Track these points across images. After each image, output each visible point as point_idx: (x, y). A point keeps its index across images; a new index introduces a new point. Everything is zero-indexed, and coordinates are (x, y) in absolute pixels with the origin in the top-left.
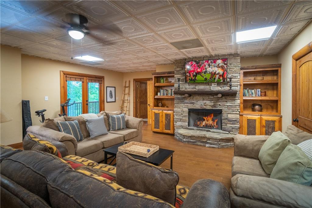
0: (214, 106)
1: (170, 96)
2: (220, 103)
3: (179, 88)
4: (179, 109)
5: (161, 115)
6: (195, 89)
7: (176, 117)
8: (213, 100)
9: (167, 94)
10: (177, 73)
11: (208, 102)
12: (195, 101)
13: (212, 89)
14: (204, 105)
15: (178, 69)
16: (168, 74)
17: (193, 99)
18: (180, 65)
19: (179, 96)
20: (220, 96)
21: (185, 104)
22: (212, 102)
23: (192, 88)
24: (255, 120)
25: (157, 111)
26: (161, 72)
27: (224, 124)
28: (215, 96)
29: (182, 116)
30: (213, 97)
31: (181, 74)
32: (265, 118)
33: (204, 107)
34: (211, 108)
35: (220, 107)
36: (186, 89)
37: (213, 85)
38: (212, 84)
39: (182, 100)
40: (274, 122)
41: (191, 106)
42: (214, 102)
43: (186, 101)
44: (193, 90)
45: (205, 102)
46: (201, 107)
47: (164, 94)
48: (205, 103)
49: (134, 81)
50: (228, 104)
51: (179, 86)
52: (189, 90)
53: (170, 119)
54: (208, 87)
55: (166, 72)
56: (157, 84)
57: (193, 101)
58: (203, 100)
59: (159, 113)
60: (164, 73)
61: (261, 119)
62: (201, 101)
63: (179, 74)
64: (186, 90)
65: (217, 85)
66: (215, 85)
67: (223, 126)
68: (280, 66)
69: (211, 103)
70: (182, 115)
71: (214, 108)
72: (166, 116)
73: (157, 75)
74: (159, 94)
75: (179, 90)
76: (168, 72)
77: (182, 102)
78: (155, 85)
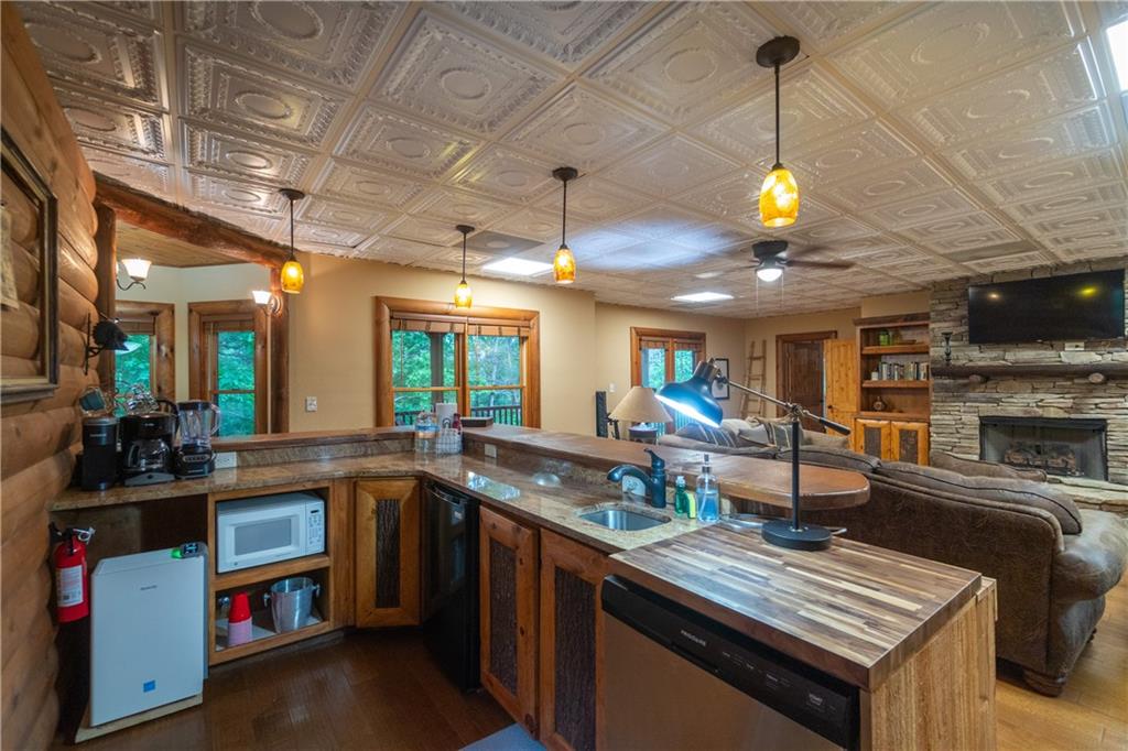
0: (1075, 408)
1: (910, 382)
2: (1097, 401)
3: (948, 360)
4: (946, 417)
5: (884, 432)
6: (1004, 360)
7: (938, 439)
8: (1072, 391)
9: (901, 377)
10: (939, 317)
11: (1051, 398)
12: (1002, 395)
13: (1064, 359)
14: (1038, 406)
15: (943, 307)
16: (906, 320)
17: (996, 388)
18: (949, 294)
19: (947, 381)
20: (1097, 378)
21: (968, 404)
22: (1066, 396)
23: (993, 359)
25: (872, 423)
26: (884, 318)
27: (1115, 464)
28: (1076, 381)
29: (958, 435)
30: (1069, 383)
31: (954, 320)
33: (1035, 412)
34: (1062, 415)
35: (1099, 411)
36: (971, 361)
37: (1071, 347)
38: (1066, 344)
39: (958, 394)
41: (989, 410)
42: (1074, 398)
43: (971, 395)
44: (996, 363)
45: (1039, 396)
46: (1026, 412)
47: (891, 376)
48: (1042, 400)
49: (777, 342)
51: (948, 354)
52: (981, 363)
53: (917, 443)
54: (1050, 353)
55: (901, 317)
56: (870, 350)
57: (997, 396)
58: (1034, 390)
59: (879, 429)
60: (893, 319)
62: (1026, 395)
63: (945, 321)
64: (971, 364)
65: (1085, 347)
66: (1077, 346)
67: (1110, 470)
69: (1062, 400)
70: (958, 433)
71: (1073, 416)
72: (901, 437)
73: (870, 324)
74: (875, 376)
75: (948, 365)
76: (908, 315)
77: (957, 396)
78: (864, 352)
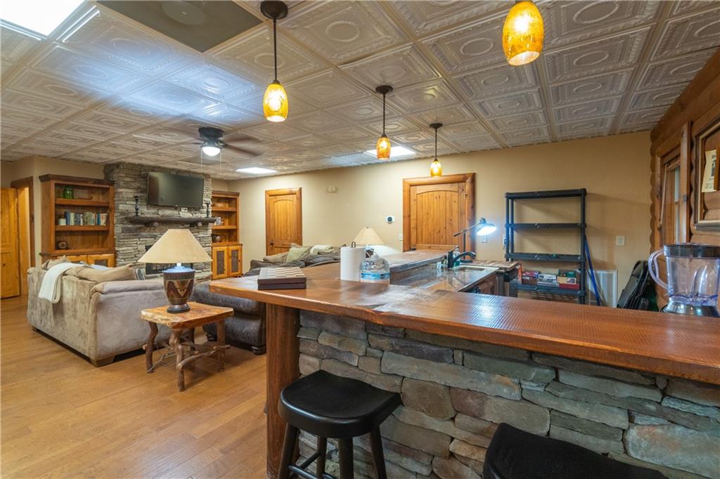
1: (93, 226)
3: (137, 213)
4: (130, 248)
6: (158, 214)
10: (125, 186)
12: (158, 233)
13: (181, 216)
15: (128, 179)
16: (95, 183)
17: (154, 229)
19: (130, 226)
20: (200, 224)
21: (141, 239)
23: (154, 214)
24: (223, 251)
26: (78, 178)
31: (134, 189)
32: (232, 248)
38: (182, 209)
40: (237, 251)
41: (150, 242)
43: (144, 234)
47: (77, 222)
50: (201, 236)
51: (137, 210)
52: (148, 216)
54: (176, 212)
55: (92, 179)
56: (61, 201)
57: (155, 234)
60: (86, 180)
61: (228, 250)
64: (142, 216)
65: (188, 210)
66: (185, 210)
68: (238, 194)
73: (64, 180)
74: (63, 222)
75: (137, 215)
76: (97, 180)
77: (136, 235)
78: (58, 203)
